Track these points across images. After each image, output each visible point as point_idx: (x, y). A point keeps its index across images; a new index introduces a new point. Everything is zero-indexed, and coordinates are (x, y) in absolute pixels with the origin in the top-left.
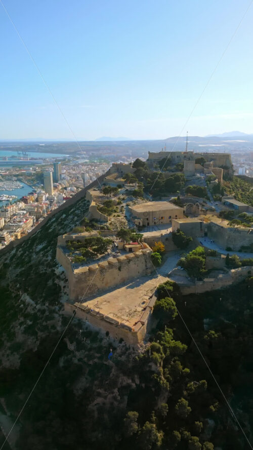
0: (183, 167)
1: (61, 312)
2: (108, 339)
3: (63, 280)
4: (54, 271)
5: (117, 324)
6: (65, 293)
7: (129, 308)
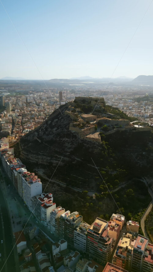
1: (80, 139)
2: (94, 142)
3: (76, 133)
4: (71, 132)
6: (79, 136)
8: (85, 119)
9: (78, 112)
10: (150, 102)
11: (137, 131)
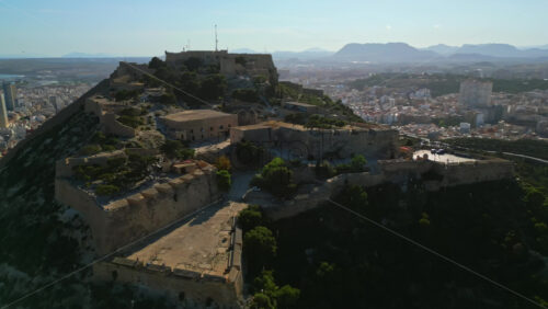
0: (219, 68)
1: (87, 280)
2: (184, 304)
3: (78, 228)
4: (56, 217)
5: (198, 277)
6: (88, 248)
7: (206, 251)
8: (174, 130)
9: (152, 99)
10: (389, 86)
11: (445, 183)
